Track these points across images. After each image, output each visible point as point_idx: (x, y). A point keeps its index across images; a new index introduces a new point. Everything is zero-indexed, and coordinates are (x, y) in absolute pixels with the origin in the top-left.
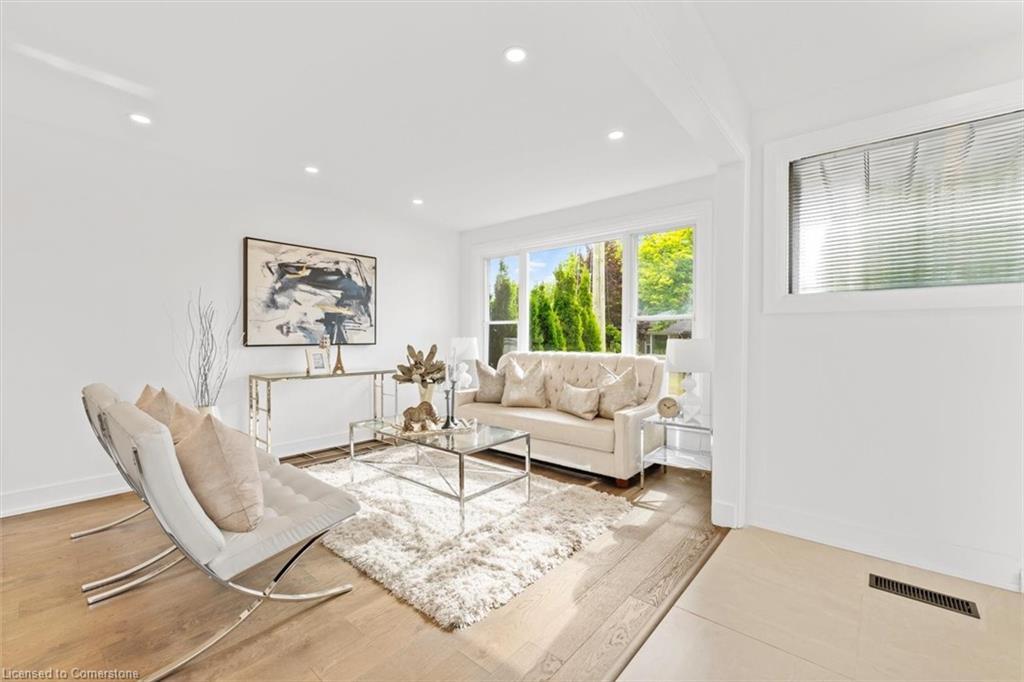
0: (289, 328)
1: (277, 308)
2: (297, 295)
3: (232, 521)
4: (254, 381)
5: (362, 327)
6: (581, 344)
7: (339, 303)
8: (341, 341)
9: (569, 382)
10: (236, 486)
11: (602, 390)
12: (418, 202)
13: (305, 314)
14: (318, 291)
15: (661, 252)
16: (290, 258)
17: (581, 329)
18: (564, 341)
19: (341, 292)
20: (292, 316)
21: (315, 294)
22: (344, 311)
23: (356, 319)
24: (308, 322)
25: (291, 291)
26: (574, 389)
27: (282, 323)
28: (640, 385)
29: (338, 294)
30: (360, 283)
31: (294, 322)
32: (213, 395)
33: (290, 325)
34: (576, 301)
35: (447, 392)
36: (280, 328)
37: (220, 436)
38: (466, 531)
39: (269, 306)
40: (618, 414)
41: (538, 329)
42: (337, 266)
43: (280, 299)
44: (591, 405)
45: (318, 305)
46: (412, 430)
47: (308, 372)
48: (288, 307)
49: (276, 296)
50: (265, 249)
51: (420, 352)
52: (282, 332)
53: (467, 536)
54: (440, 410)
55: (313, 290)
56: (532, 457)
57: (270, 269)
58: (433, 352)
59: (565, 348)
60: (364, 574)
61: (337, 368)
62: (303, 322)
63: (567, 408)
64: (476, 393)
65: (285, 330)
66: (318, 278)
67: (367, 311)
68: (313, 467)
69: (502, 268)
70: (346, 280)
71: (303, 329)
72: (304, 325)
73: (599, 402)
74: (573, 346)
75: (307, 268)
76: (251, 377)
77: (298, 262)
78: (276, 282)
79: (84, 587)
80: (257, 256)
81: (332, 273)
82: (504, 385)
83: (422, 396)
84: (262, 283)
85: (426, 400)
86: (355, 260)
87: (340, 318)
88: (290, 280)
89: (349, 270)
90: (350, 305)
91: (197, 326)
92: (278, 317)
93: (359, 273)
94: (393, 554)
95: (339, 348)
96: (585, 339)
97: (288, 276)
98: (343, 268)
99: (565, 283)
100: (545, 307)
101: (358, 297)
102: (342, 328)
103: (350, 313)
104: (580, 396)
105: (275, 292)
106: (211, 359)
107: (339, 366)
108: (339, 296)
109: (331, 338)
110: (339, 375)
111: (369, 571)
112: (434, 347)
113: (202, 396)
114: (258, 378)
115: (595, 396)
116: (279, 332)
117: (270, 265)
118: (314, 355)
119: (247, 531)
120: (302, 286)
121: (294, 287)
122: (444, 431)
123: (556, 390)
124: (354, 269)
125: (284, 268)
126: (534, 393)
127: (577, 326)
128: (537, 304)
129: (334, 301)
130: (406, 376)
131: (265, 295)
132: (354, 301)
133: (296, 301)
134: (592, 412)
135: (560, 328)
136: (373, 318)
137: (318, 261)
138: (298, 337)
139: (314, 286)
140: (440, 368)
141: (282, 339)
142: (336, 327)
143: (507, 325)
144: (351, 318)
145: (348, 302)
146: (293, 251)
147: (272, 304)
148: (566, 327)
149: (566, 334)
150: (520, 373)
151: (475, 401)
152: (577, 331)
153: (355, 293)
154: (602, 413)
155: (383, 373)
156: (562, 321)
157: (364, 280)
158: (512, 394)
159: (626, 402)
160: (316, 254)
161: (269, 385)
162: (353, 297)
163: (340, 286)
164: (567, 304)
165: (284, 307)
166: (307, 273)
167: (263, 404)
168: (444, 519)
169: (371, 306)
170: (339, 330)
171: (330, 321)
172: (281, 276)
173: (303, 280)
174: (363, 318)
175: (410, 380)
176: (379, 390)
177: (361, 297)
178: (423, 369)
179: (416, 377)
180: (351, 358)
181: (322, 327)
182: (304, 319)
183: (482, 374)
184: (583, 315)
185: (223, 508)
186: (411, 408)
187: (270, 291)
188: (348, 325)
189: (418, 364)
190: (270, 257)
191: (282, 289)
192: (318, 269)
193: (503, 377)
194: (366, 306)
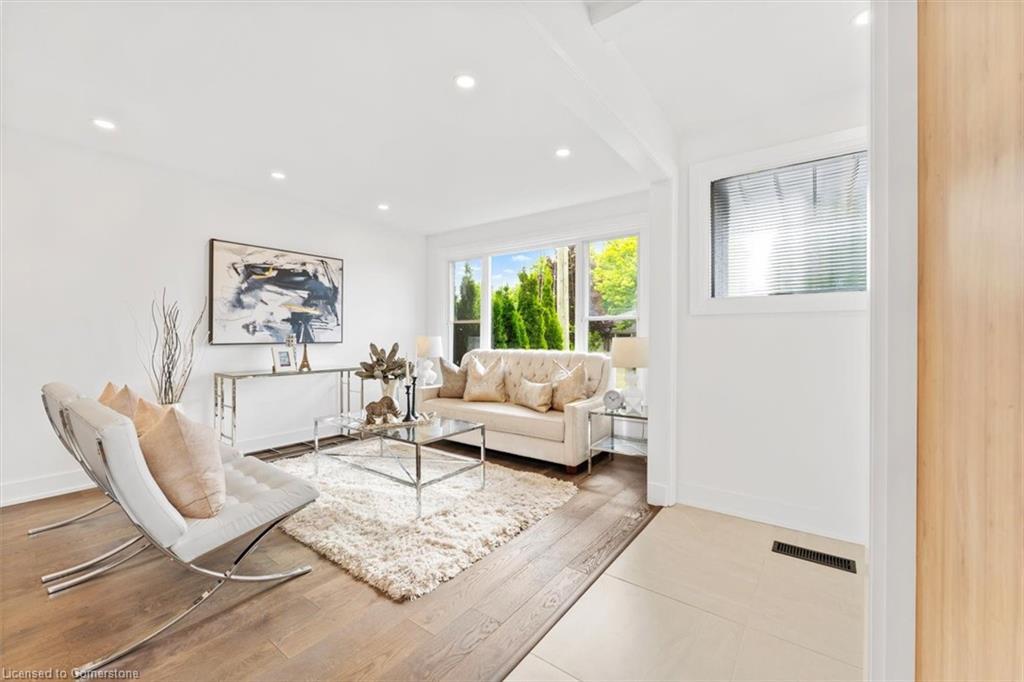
0: (255, 327)
1: (243, 308)
2: (263, 295)
3: (193, 508)
4: (219, 379)
5: (329, 326)
6: (544, 342)
7: (306, 303)
8: (308, 340)
9: (526, 378)
10: (198, 475)
11: (555, 385)
12: (383, 207)
13: (272, 314)
14: (285, 291)
15: (623, 257)
16: (257, 259)
17: (544, 329)
18: (527, 339)
19: (307, 292)
20: (258, 315)
21: (281, 294)
22: (311, 311)
23: (323, 319)
24: (274, 321)
25: (257, 292)
26: (530, 383)
27: (248, 322)
28: (589, 379)
29: (305, 294)
30: (327, 284)
31: (260, 322)
32: (177, 393)
33: (257, 324)
34: (539, 301)
35: (408, 388)
36: (246, 327)
37: (183, 429)
38: (423, 516)
39: (234, 306)
40: (567, 406)
41: (502, 329)
42: (304, 268)
43: (246, 299)
44: (544, 399)
45: (284, 305)
46: (374, 423)
47: (274, 369)
48: (254, 307)
49: (242, 297)
50: (230, 250)
51: (382, 350)
52: (248, 331)
53: (423, 520)
54: (400, 404)
55: (280, 290)
56: (487, 446)
57: (236, 270)
58: (394, 351)
59: (528, 346)
60: (323, 557)
61: (303, 366)
62: (269, 321)
63: (524, 401)
64: (439, 388)
65: (251, 329)
66: (285, 279)
67: (334, 311)
68: (279, 462)
69: (468, 271)
70: (312, 282)
71: (270, 328)
72: (270, 324)
73: (553, 396)
74: (536, 345)
75: (274, 269)
76: (216, 375)
77: (264, 263)
78: (242, 283)
79: (44, 578)
80: (222, 258)
81: (299, 275)
82: (466, 381)
83: (384, 391)
84: (228, 283)
85: (388, 395)
86: (322, 261)
87: (307, 318)
88: (256, 281)
89: (316, 271)
90: (316, 305)
91: (161, 326)
92: (245, 316)
93: (326, 273)
94: (352, 538)
95: (305, 346)
96: (547, 337)
97: (254, 277)
98: (310, 269)
99: (529, 286)
100: (509, 307)
101: (325, 297)
102: (309, 327)
103: (317, 313)
104: (535, 391)
105: (241, 292)
106: (176, 357)
107: (305, 364)
108: (306, 296)
109: (298, 337)
110: (306, 373)
111: (328, 554)
112: (396, 345)
113: (166, 394)
114: (223, 376)
115: (549, 390)
116: (245, 331)
117: (236, 266)
118: (280, 353)
119: (209, 517)
120: (268, 287)
121: (260, 288)
122: (404, 424)
123: (515, 386)
124: (321, 270)
125: (250, 269)
126: (494, 388)
127: (540, 326)
128: (501, 305)
129: (301, 301)
130: (368, 372)
131: (231, 295)
132: (321, 301)
133: (262, 301)
134: (545, 405)
135: (524, 328)
136: (340, 318)
137: (285, 263)
138: (264, 335)
139: (280, 287)
140: (401, 365)
141: (247, 338)
142: (303, 326)
143: (472, 324)
144: (318, 317)
145: (315, 302)
146: (260, 252)
147: (238, 304)
148: (529, 327)
149: (529, 333)
150: (481, 370)
151: (439, 396)
152: (539, 330)
153: (322, 293)
154: (555, 406)
155: (349, 371)
156: (526, 320)
157: (331, 281)
158: (473, 389)
159: (576, 395)
160: (283, 256)
161: (234, 383)
162: (320, 298)
163: (306, 287)
164: (530, 305)
165: (250, 307)
166: (274, 274)
167: (228, 401)
168: (403, 506)
169: (338, 306)
170: (306, 329)
171: (297, 321)
172: (247, 277)
173: (270, 281)
174: (329, 317)
175: (373, 377)
176: (345, 386)
177: (327, 297)
178: (384, 366)
179: (377, 372)
180: (318, 357)
181: (288, 327)
182: (271, 318)
183: (445, 370)
184: (546, 314)
185: (186, 496)
186: (373, 403)
187: (237, 290)
188: (315, 324)
189: (379, 362)
190: (236, 259)
191: (248, 290)
192: (285, 270)
193: (465, 373)
194: (333, 306)
